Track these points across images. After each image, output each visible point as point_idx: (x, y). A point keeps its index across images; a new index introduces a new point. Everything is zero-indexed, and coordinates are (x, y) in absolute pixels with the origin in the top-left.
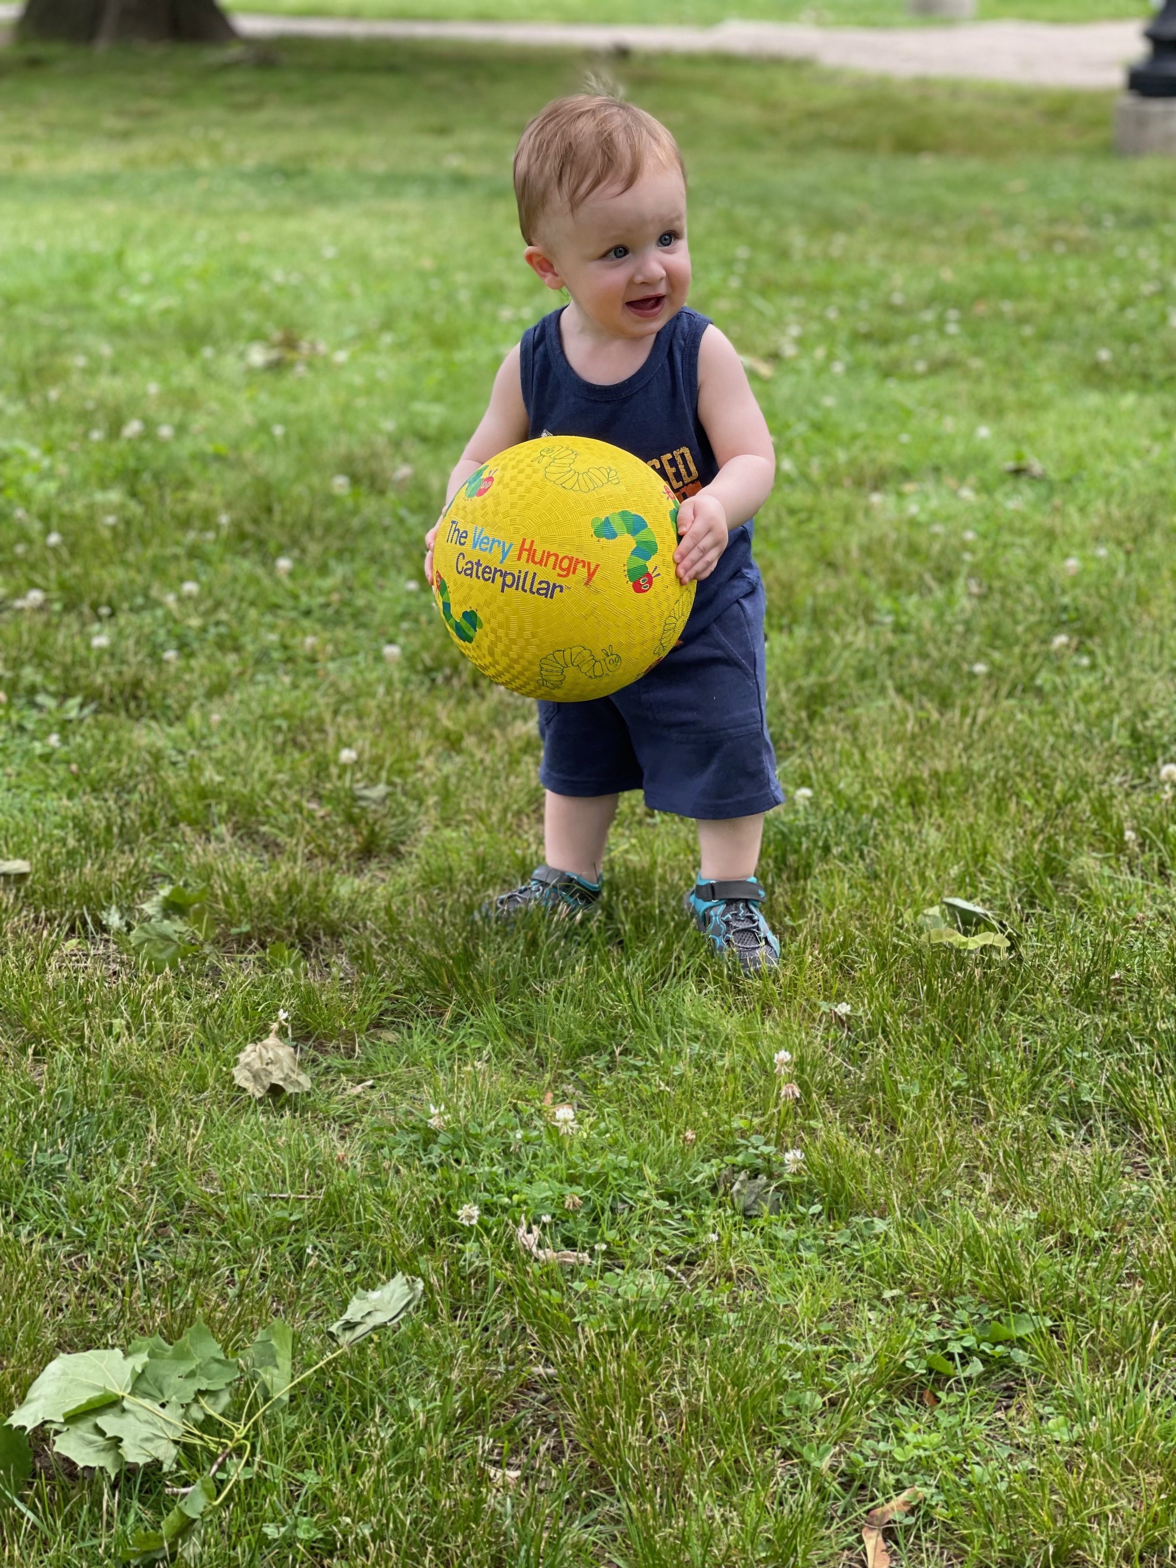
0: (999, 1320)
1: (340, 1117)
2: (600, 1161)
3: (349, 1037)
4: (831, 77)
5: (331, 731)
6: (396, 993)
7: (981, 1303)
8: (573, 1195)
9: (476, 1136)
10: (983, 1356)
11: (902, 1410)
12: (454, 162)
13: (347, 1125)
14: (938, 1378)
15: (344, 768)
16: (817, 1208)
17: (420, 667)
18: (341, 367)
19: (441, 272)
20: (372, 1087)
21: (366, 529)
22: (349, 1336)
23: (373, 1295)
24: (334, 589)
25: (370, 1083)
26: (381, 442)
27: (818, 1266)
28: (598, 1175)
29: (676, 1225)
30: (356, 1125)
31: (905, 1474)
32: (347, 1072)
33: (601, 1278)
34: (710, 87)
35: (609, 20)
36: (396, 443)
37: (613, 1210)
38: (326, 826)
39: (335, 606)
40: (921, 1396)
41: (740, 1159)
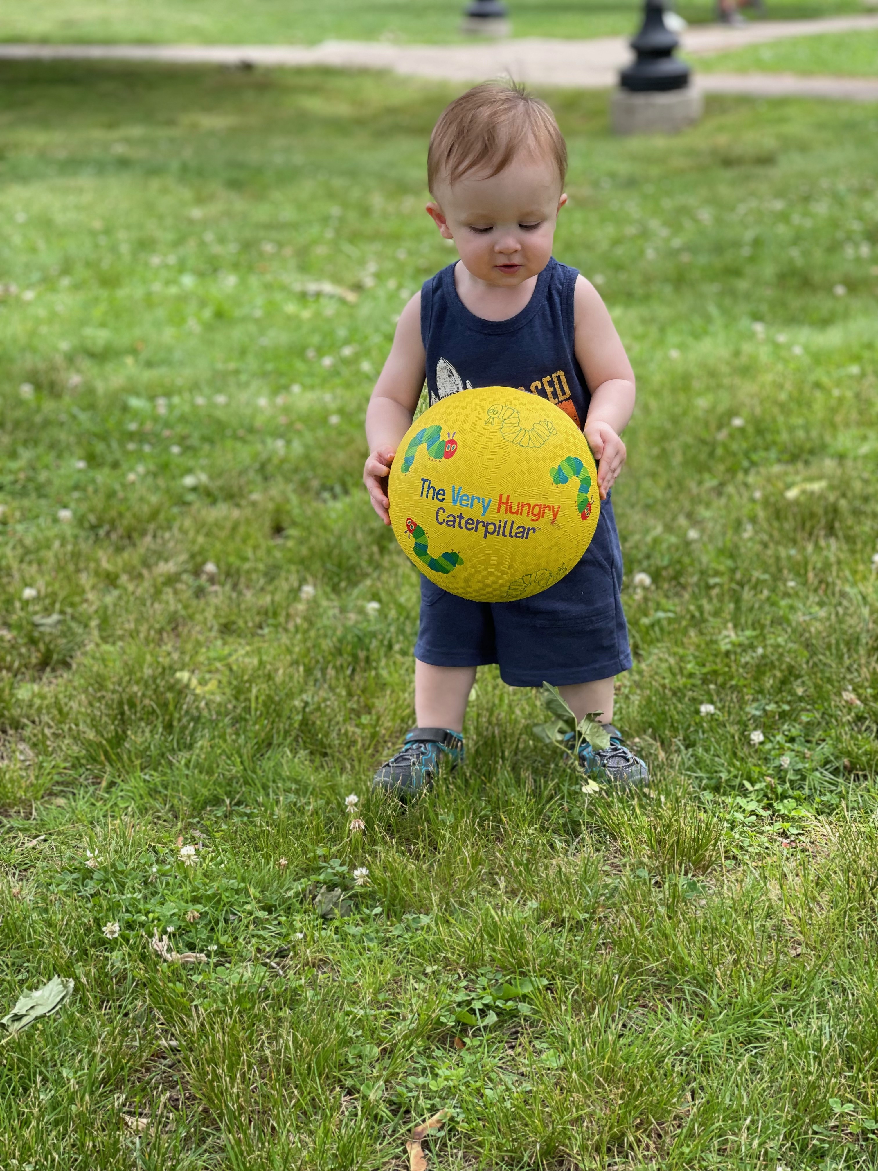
0: (511, 984)
1: (20, 864)
2: (215, 885)
3: (27, 804)
4: (404, 82)
5: (17, 575)
6: (65, 768)
7: (497, 971)
8: (193, 911)
9: (122, 872)
10: (498, 1010)
11: (438, 1053)
12: (119, 149)
13: (25, 870)
14: (463, 1028)
15: (26, 603)
16: (378, 910)
17: (86, 525)
18: (29, 303)
19: (108, 231)
20: (45, 840)
21: (47, 423)
22: (17, 1025)
23: (36, 994)
24: (21, 469)
25: (42, 837)
26: (59, 360)
27: (377, 951)
28: (215, 895)
29: (273, 929)
30: (32, 869)
31: (438, 1100)
32: (24, 830)
33: (215, 971)
34: (314, 90)
35: (238, 41)
36: (70, 359)
37: (226, 921)
38: (13, 647)
39: (21, 482)
40: (452, 1042)
41: (322, 877)
